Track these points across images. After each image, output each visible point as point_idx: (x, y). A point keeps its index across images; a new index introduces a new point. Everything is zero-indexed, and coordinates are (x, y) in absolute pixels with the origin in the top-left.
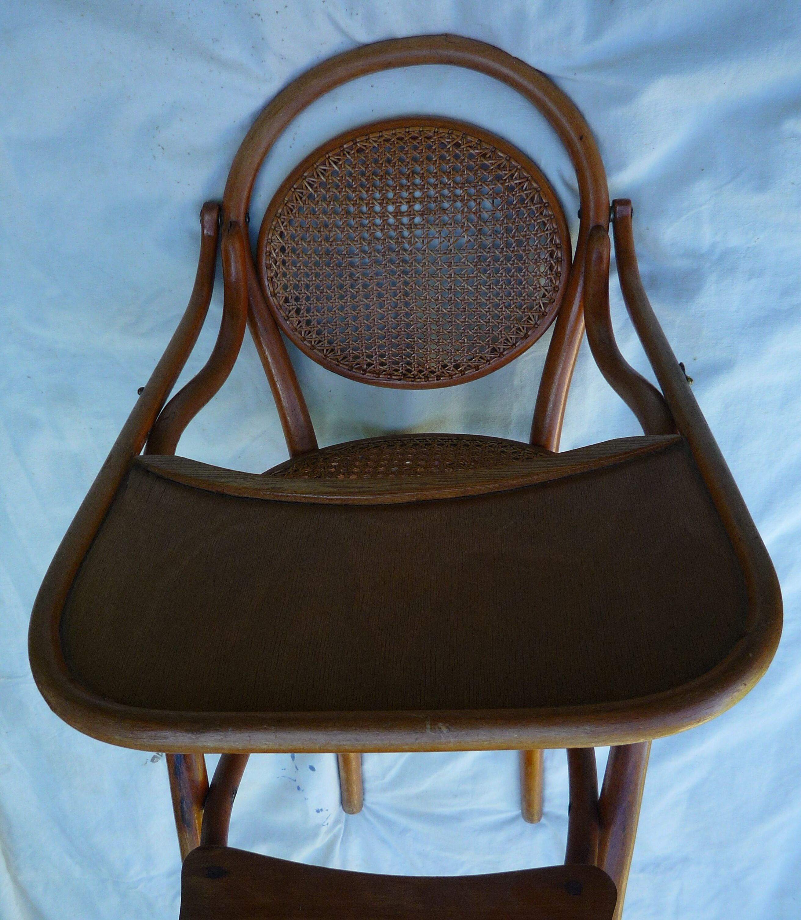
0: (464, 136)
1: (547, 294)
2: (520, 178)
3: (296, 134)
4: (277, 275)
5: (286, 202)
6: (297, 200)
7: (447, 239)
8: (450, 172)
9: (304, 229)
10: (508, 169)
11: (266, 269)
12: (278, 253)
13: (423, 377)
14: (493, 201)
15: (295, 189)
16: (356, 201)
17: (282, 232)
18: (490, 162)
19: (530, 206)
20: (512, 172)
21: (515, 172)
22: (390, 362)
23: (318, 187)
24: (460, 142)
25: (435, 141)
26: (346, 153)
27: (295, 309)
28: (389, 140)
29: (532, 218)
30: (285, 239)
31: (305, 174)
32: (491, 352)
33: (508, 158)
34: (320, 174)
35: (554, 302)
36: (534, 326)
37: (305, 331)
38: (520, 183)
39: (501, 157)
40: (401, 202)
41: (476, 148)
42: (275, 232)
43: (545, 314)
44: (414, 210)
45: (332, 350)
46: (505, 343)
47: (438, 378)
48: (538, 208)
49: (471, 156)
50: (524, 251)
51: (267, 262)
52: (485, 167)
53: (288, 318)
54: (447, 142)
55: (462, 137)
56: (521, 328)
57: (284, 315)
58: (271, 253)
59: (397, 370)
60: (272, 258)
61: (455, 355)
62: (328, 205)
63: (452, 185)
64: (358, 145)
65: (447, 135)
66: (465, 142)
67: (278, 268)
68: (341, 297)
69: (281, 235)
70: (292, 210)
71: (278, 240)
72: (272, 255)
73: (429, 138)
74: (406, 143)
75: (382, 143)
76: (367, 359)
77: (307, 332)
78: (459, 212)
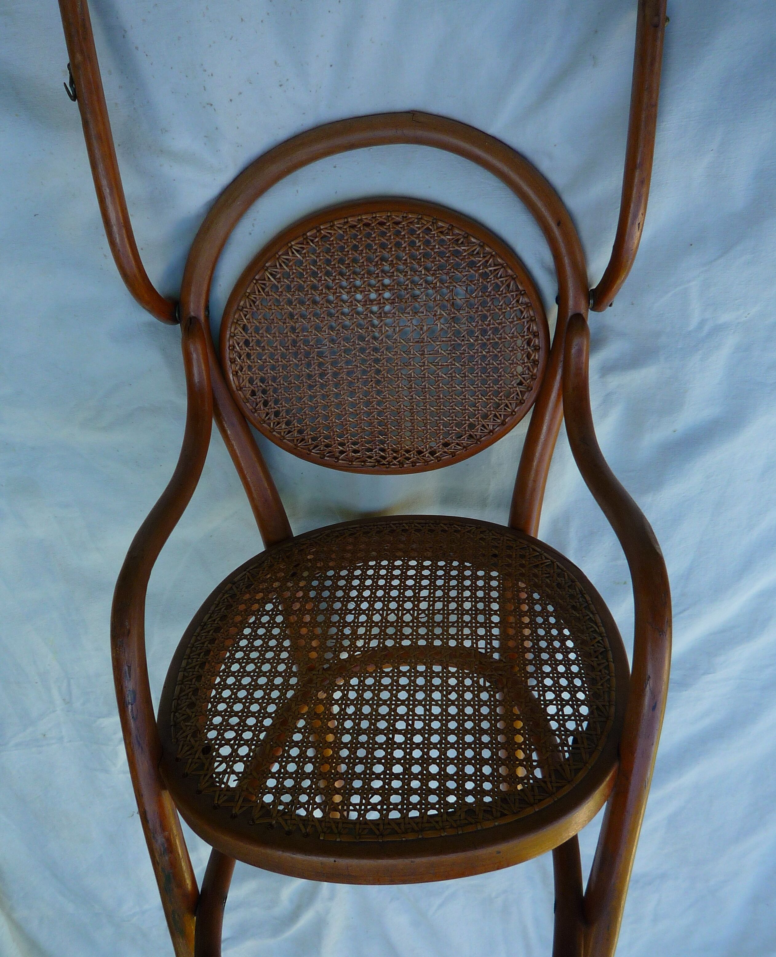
0: (434, 221)
1: (524, 382)
2: (495, 265)
3: (255, 220)
4: (243, 369)
5: (247, 294)
6: (259, 291)
7: (419, 327)
8: (420, 259)
9: (269, 321)
10: (482, 256)
11: (230, 363)
12: (242, 347)
13: (398, 463)
14: (467, 288)
15: (257, 280)
16: (322, 290)
17: (245, 325)
18: (463, 248)
19: (506, 293)
20: (487, 259)
21: (490, 258)
22: (363, 449)
23: (282, 278)
24: (430, 227)
25: (404, 227)
26: (309, 241)
27: (263, 401)
28: (355, 226)
29: (508, 305)
30: (249, 332)
31: (267, 265)
32: (468, 439)
33: (482, 244)
34: (283, 264)
35: (532, 390)
36: (512, 413)
37: (274, 423)
38: (495, 270)
39: (474, 243)
40: (369, 291)
41: (448, 234)
42: (237, 326)
43: (522, 401)
44: (384, 298)
45: (303, 440)
46: (481, 430)
47: (414, 464)
48: (515, 296)
49: (442, 242)
50: (500, 339)
51: (231, 356)
52: (456, 253)
53: (256, 411)
54: (417, 227)
55: (433, 223)
56: (499, 416)
57: (251, 407)
58: (234, 347)
59: (370, 457)
60: (235, 352)
61: (430, 442)
62: (293, 295)
63: (423, 272)
64: (322, 232)
65: (416, 221)
66: (435, 228)
67: (243, 361)
68: (310, 387)
69: (244, 328)
70: (254, 302)
71: (241, 333)
72: (235, 350)
73: (397, 223)
74: (373, 229)
75: (348, 230)
76: (339, 447)
77: (276, 423)
78: (431, 300)
